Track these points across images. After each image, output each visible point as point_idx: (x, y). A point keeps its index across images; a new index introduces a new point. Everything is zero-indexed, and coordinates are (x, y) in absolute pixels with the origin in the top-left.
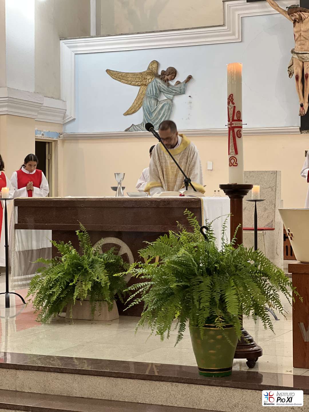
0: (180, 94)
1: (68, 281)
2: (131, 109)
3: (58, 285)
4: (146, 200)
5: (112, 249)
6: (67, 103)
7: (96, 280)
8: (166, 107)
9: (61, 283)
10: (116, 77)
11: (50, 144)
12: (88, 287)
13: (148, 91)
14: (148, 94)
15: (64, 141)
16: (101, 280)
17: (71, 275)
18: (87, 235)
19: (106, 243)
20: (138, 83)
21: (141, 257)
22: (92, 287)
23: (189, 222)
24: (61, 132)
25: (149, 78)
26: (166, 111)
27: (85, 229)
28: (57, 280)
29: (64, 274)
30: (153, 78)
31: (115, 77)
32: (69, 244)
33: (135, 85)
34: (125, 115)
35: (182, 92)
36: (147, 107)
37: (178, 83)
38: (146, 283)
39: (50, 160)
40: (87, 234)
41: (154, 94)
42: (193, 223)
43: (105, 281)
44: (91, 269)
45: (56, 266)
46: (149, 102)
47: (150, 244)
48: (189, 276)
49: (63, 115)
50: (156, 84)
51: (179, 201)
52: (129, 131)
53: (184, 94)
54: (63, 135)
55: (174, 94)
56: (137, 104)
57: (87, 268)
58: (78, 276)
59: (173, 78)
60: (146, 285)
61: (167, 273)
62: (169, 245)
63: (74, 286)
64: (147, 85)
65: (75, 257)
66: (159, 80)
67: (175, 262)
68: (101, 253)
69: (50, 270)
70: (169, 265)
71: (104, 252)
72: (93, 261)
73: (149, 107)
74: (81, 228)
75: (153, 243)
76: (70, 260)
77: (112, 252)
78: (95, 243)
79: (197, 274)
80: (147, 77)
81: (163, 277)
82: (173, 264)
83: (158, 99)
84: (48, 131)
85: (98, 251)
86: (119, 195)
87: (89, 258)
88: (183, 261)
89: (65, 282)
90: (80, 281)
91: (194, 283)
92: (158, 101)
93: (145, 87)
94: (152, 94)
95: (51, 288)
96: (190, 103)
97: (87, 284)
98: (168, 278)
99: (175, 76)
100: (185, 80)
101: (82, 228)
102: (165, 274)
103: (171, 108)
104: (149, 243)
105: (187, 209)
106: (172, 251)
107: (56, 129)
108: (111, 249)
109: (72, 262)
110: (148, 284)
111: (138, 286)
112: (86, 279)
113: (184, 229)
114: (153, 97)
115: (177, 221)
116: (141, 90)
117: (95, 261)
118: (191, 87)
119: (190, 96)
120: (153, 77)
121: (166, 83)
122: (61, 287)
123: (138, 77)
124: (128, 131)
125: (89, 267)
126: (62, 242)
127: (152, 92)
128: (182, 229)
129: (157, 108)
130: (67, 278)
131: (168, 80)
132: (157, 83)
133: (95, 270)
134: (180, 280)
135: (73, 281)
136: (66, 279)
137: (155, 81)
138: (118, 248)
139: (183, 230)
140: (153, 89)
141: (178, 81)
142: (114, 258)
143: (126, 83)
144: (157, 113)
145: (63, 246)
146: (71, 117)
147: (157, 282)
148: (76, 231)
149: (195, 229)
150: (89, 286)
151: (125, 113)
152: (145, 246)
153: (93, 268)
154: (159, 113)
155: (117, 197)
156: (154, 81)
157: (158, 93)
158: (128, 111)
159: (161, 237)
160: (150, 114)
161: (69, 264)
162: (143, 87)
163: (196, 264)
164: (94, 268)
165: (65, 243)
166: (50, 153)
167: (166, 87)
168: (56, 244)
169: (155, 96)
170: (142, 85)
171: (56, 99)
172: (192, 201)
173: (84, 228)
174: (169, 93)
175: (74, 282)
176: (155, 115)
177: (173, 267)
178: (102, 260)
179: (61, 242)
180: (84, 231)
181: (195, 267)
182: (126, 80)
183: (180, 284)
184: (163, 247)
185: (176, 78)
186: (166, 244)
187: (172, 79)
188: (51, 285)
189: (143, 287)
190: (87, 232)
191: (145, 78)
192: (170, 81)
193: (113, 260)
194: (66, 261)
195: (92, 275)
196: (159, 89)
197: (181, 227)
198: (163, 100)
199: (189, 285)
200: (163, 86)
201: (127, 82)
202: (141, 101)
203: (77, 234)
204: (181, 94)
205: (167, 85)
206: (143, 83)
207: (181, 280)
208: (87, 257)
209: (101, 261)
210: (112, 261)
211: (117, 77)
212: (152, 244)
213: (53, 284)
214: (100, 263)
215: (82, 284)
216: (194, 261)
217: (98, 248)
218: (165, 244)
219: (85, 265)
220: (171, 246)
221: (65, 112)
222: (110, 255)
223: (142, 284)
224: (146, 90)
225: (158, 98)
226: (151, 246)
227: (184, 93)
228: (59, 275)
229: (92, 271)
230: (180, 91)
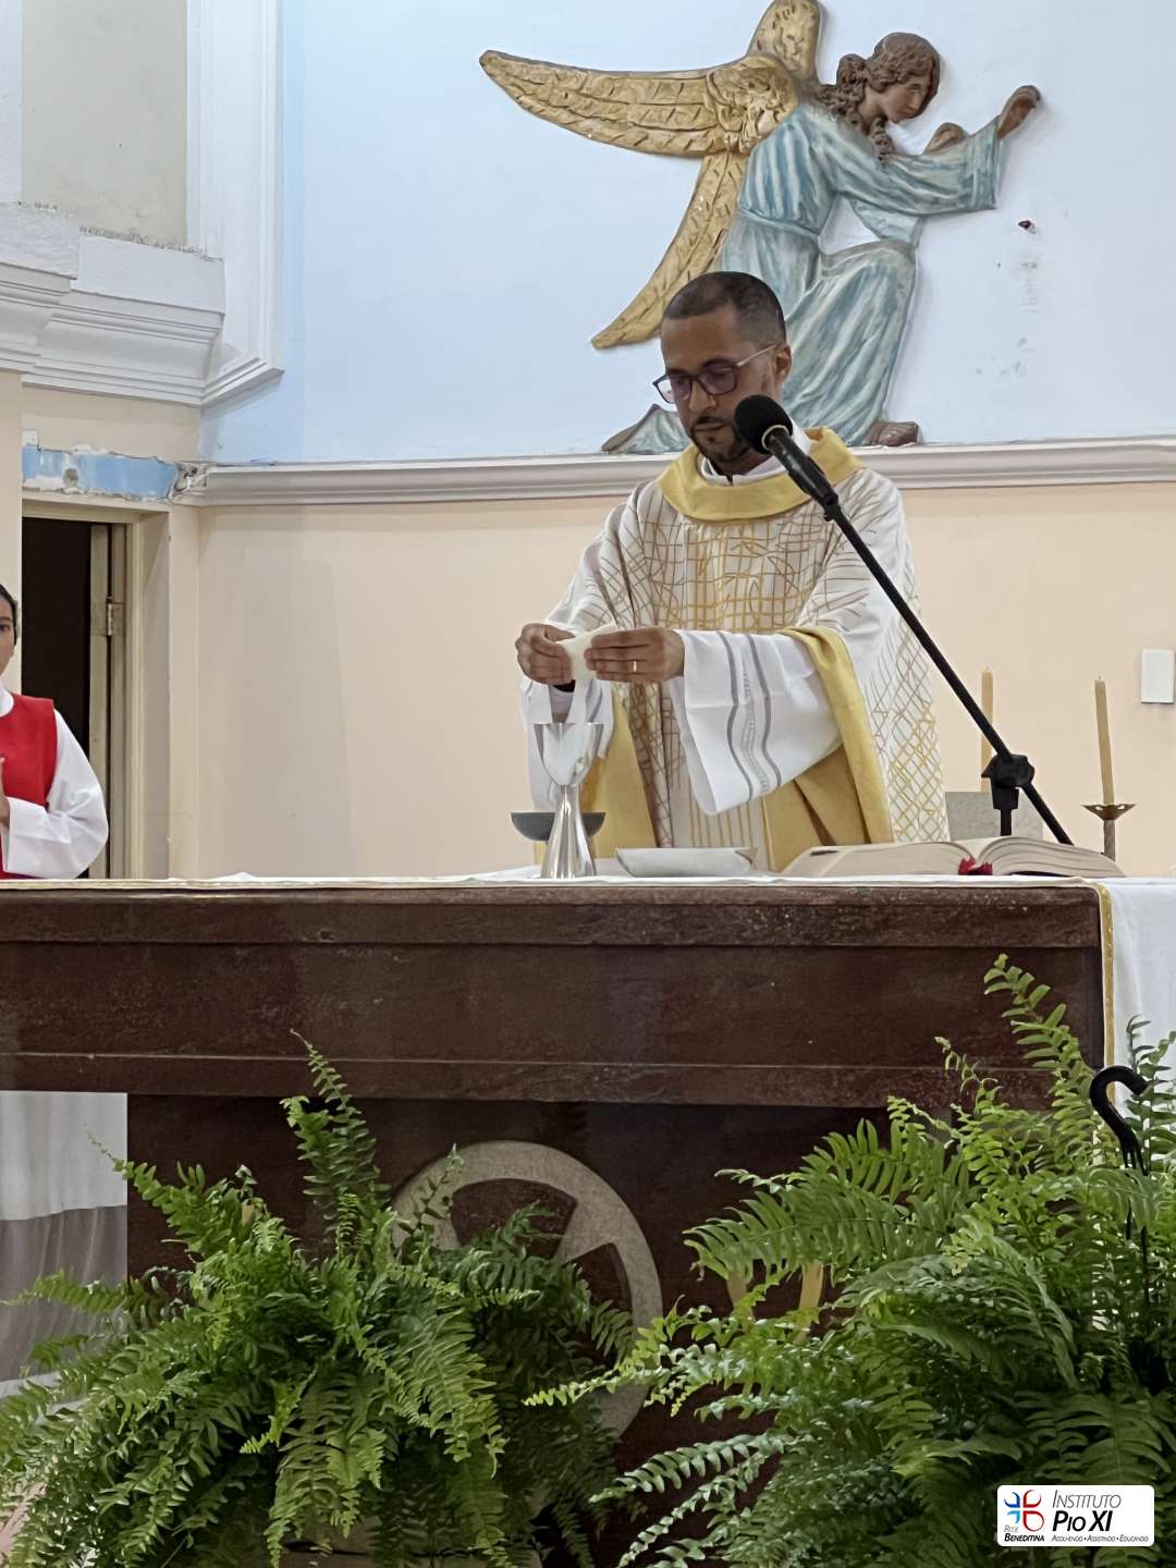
0: (962, 206)
1: (228, 1422)
2: (640, 310)
3: (164, 1452)
4: (740, 900)
5: (521, 1217)
6: (227, 266)
7: (416, 1417)
8: (873, 296)
9: (184, 1439)
10: (547, 102)
11: (118, 536)
12: (360, 1465)
13: (754, 194)
14: (751, 211)
15: (204, 516)
16: (447, 1417)
17: (253, 1385)
18: (358, 1128)
19: (478, 1179)
20: (691, 141)
21: (706, 1268)
22: (387, 1466)
23: (1021, 1042)
24: (186, 457)
25: (759, 104)
26: (872, 321)
27: (341, 1086)
28: (159, 1422)
29: (206, 1379)
30: (788, 107)
31: (540, 100)
32: (238, 1184)
33: (671, 155)
34: (606, 347)
35: (976, 197)
37: (951, 135)
38: (739, 1443)
39: (117, 642)
40: (357, 1123)
41: (795, 208)
42: (1046, 1045)
43: (471, 1428)
44: (380, 1345)
45: (152, 1327)
46: (762, 262)
47: (765, 1188)
48: (1017, 1394)
49: (204, 348)
50: (806, 144)
51: (955, 906)
52: (632, 452)
53: (992, 208)
54: (199, 478)
55: (920, 209)
56: (681, 272)
57: (353, 1344)
58: (300, 1390)
59: (916, 103)
60: (737, 1455)
61: (874, 1376)
62: (887, 1191)
63: (272, 1457)
64: (749, 155)
65: (273, 1271)
66: (824, 122)
67: (926, 1310)
68: (448, 1242)
69: (117, 1350)
70: (885, 1326)
71: (464, 1239)
72: (391, 1300)
74: (316, 1084)
75: (783, 1183)
76: (246, 1291)
77: (518, 1239)
78: (408, 1179)
79: (1072, 1383)
80: (748, 100)
81: (850, 1403)
82: (911, 1319)
83: (819, 238)
84: (104, 451)
85: (430, 1229)
86: (562, 871)
87: (367, 1274)
88: (976, 1300)
89: (213, 1429)
90: (307, 1428)
91: (1047, 1439)
92: (816, 254)
93: (732, 167)
94: (779, 210)
95: (121, 1469)
96: (1025, 265)
97: (358, 1446)
98: (878, 1408)
99: (930, 92)
100: (997, 118)
101: (324, 1082)
102: (861, 1382)
103: (901, 303)
104: (760, 1181)
105: (1003, 957)
106: (909, 1230)
107: (157, 441)
108: (513, 1217)
109: (258, 1303)
110: (752, 1450)
111: (685, 1466)
112: (349, 1413)
113: (988, 1087)
114: (787, 232)
115: (940, 1039)
116: (711, 183)
117: (405, 1296)
118: (1037, 169)
119: (1026, 225)
120: (787, 102)
121: (872, 139)
122: (184, 1462)
123: (688, 100)
124: (622, 449)
125: (368, 1335)
126: (190, 1169)
127: (778, 200)
128: (973, 1086)
129: (810, 299)
130: (227, 1408)
131: (883, 120)
132: (810, 138)
133: (410, 1355)
134: (961, 1418)
135: (266, 1428)
136: (218, 1413)
137: (797, 125)
138: (560, 1208)
139: (981, 1091)
140: (783, 180)
141: (946, 128)
142: (529, 1281)
143: (612, 141)
144: (811, 333)
145: (202, 1200)
146: (256, 360)
147: (809, 1438)
148: (286, 1103)
149: (1060, 1088)
150: (370, 1458)
151: (605, 333)
152: (732, 1198)
153: (395, 1339)
155: (554, 879)
156: (791, 128)
157: (816, 200)
158: (621, 319)
159: (834, 1138)
161: (241, 1314)
162: (719, 162)
163: (1061, 1317)
164: (403, 1343)
165: (211, 1181)
166: (117, 597)
167: (871, 164)
168: (157, 1185)
169: (796, 223)
170: (715, 150)
171: (157, 245)
172: (1043, 907)
173: (337, 1082)
174: (890, 203)
175: (272, 1435)
177: (916, 1338)
178: (453, 1289)
179: (186, 1172)
180: (338, 1102)
181: (1055, 1338)
182: (614, 121)
183: (957, 1448)
184: (850, 1201)
185: (934, 103)
186: (872, 1188)
187: (910, 113)
188: (122, 1451)
189: (719, 1469)
190: (352, 1110)
191: (731, 109)
192: (896, 122)
193: (522, 1290)
194: (220, 1296)
195: (385, 1388)
196: (823, 175)
197: (966, 1076)
198: (854, 250)
199: (1017, 1456)
200: (847, 156)
201: (614, 134)
202: (705, 259)
203: (292, 1122)
204: (968, 210)
205: (878, 149)
206: (720, 139)
207: (968, 1424)
208: (356, 1270)
209: (443, 1297)
210: (516, 1295)
211: (554, 103)
212: (775, 1188)
213: (134, 1448)
214: (439, 1312)
215: (322, 1444)
216: (1047, 1301)
217: (428, 1211)
218: (861, 1184)
219: (342, 1320)
220: (901, 1200)
221: (218, 331)
222: (508, 1256)
223: (712, 1450)
224: (743, 180)
225: (817, 232)
226: (772, 1202)
227: (987, 203)
228: (176, 1384)
229: (389, 1361)
230: (961, 191)
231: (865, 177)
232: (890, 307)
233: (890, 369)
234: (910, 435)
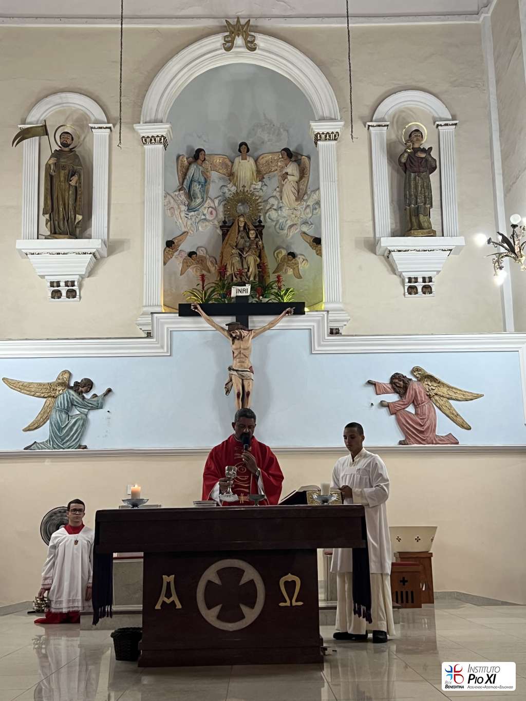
2: (33, 425)
8: (80, 422)
13: (58, 404)
14: (58, 407)
20: (45, 395)
25: (60, 389)
26: (79, 428)
30: (65, 390)
31: (14, 387)
33: (40, 397)
34: (26, 431)
35: (99, 406)
36: (56, 422)
37: (95, 396)
41: (66, 407)
46: (59, 416)
53: (102, 408)
55: (89, 408)
56: (41, 418)
59: (88, 390)
64: (57, 397)
66: (72, 392)
73: (59, 422)
80: (57, 388)
92: (69, 415)
93: (53, 400)
96: (108, 418)
99: (91, 388)
100: (104, 393)
103: (85, 424)
116: (48, 402)
118: (110, 402)
119: (108, 411)
120: (65, 388)
121: (81, 396)
123: (45, 388)
124: (29, 449)
127: (63, 406)
129: (68, 423)
131: (82, 392)
132: (69, 395)
137: (67, 392)
140: (64, 402)
141: (94, 394)
143: (28, 394)
144: (68, 429)
151: (25, 429)
154: (71, 429)
156: (65, 393)
157: (70, 406)
158: (29, 426)
160: (59, 429)
162: (50, 399)
167: (81, 400)
169: (66, 410)
170: (49, 397)
174: (84, 407)
176: (67, 431)
182: (29, 391)
185: (91, 390)
187: (87, 392)
191: (54, 389)
192: (85, 393)
196: (71, 401)
198: (76, 415)
200: (77, 398)
202: (47, 415)
204: (97, 409)
205: (82, 398)
206: (51, 395)
211: (17, 387)
224: (55, 402)
225: (70, 412)
230: (97, 405)
231: (79, 402)
232: (83, 425)
233: (82, 436)
234: (85, 447)
